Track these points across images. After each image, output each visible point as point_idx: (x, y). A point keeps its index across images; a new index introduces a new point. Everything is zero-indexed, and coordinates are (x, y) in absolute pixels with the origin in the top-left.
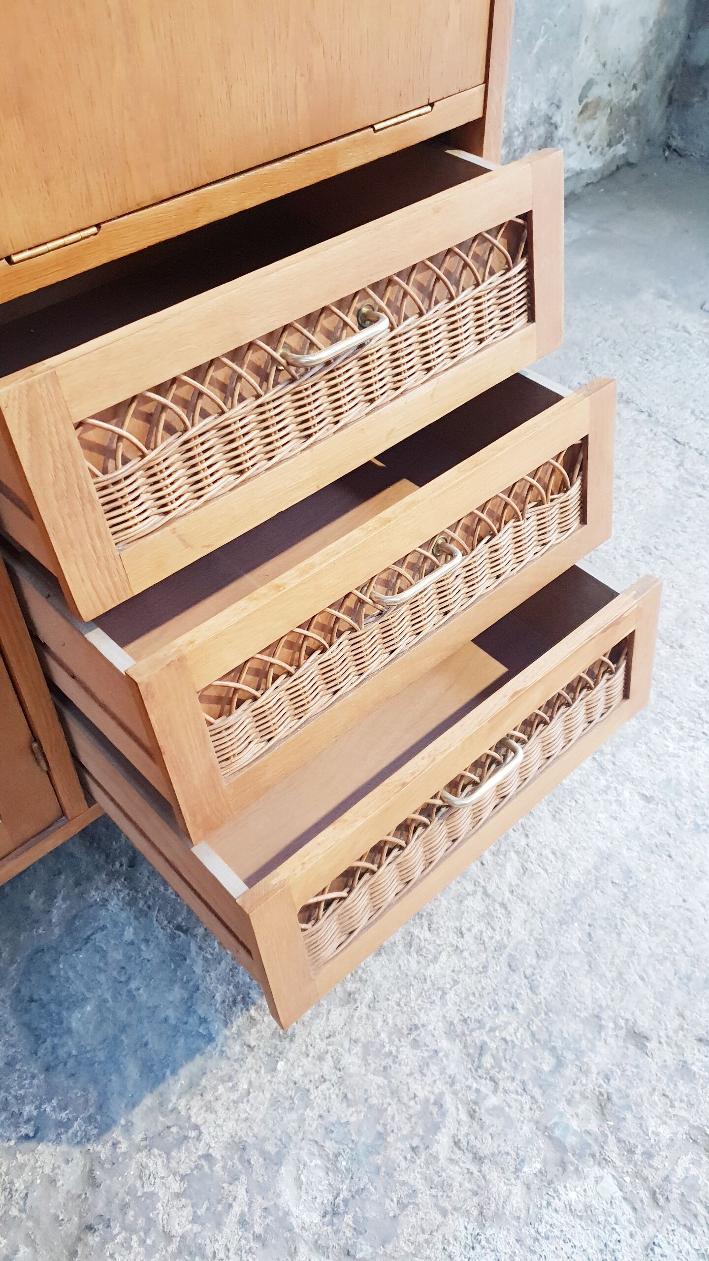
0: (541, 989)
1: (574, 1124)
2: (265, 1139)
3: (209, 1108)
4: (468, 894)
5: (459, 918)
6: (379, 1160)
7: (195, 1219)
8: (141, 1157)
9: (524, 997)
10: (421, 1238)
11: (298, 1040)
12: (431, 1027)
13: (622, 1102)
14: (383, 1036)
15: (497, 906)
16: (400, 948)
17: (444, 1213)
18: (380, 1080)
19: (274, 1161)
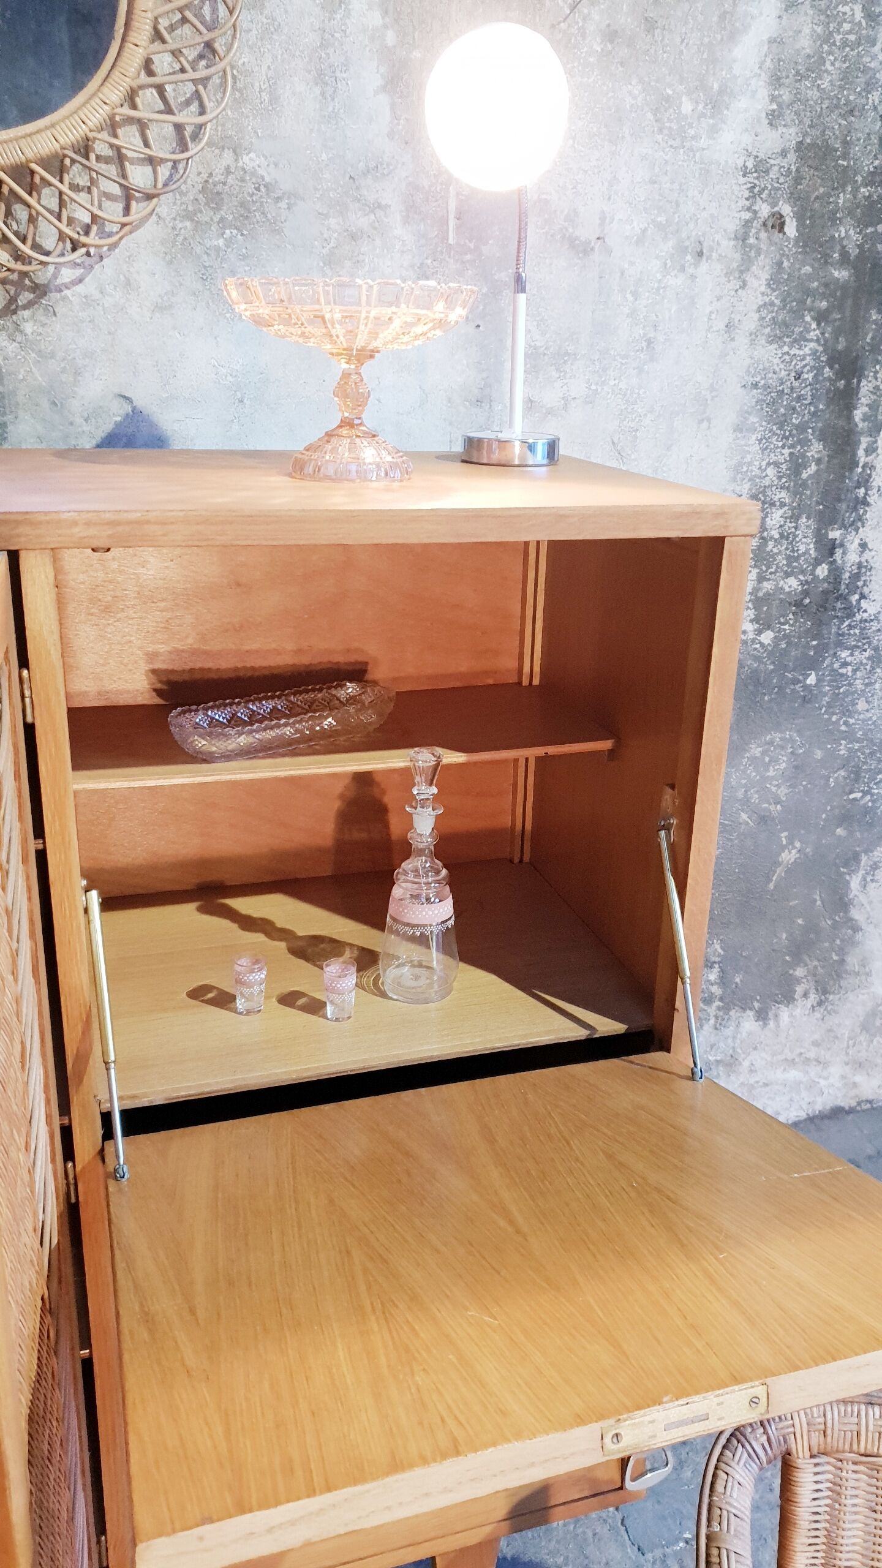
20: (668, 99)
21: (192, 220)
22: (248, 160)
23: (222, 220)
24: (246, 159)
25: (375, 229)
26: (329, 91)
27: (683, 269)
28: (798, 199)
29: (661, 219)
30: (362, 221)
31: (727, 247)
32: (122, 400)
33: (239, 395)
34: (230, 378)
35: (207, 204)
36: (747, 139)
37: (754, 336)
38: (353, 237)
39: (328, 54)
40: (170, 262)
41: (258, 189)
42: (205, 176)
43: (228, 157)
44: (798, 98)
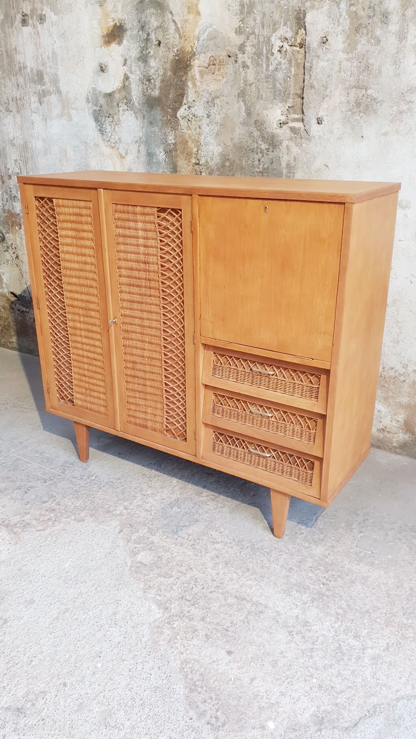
0: (211, 594)
1: (172, 606)
2: (155, 546)
3: (159, 536)
4: (237, 574)
5: (228, 573)
6: (154, 567)
7: (135, 540)
8: (147, 528)
9: (208, 591)
10: (137, 578)
11: (181, 547)
12: (192, 572)
13: (181, 616)
14: (187, 563)
15: (236, 581)
16: (214, 562)
17: (144, 581)
18: (175, 564)
19: (150, 549)
21: (351, 112)
22: (369, 92)
23: (360, 111)
24: (369, 91)
25: (409, 109)
26: (398, 66)
30: (404, 107)
32: (325, 166)
33: (359, 165)
34: (357, 160)
35: (356, 106)
38: (401, 113)
39: (398, 55)
40: (343, 125)
41: (372, 100)
42: (356, 98)
43: (364, 91)
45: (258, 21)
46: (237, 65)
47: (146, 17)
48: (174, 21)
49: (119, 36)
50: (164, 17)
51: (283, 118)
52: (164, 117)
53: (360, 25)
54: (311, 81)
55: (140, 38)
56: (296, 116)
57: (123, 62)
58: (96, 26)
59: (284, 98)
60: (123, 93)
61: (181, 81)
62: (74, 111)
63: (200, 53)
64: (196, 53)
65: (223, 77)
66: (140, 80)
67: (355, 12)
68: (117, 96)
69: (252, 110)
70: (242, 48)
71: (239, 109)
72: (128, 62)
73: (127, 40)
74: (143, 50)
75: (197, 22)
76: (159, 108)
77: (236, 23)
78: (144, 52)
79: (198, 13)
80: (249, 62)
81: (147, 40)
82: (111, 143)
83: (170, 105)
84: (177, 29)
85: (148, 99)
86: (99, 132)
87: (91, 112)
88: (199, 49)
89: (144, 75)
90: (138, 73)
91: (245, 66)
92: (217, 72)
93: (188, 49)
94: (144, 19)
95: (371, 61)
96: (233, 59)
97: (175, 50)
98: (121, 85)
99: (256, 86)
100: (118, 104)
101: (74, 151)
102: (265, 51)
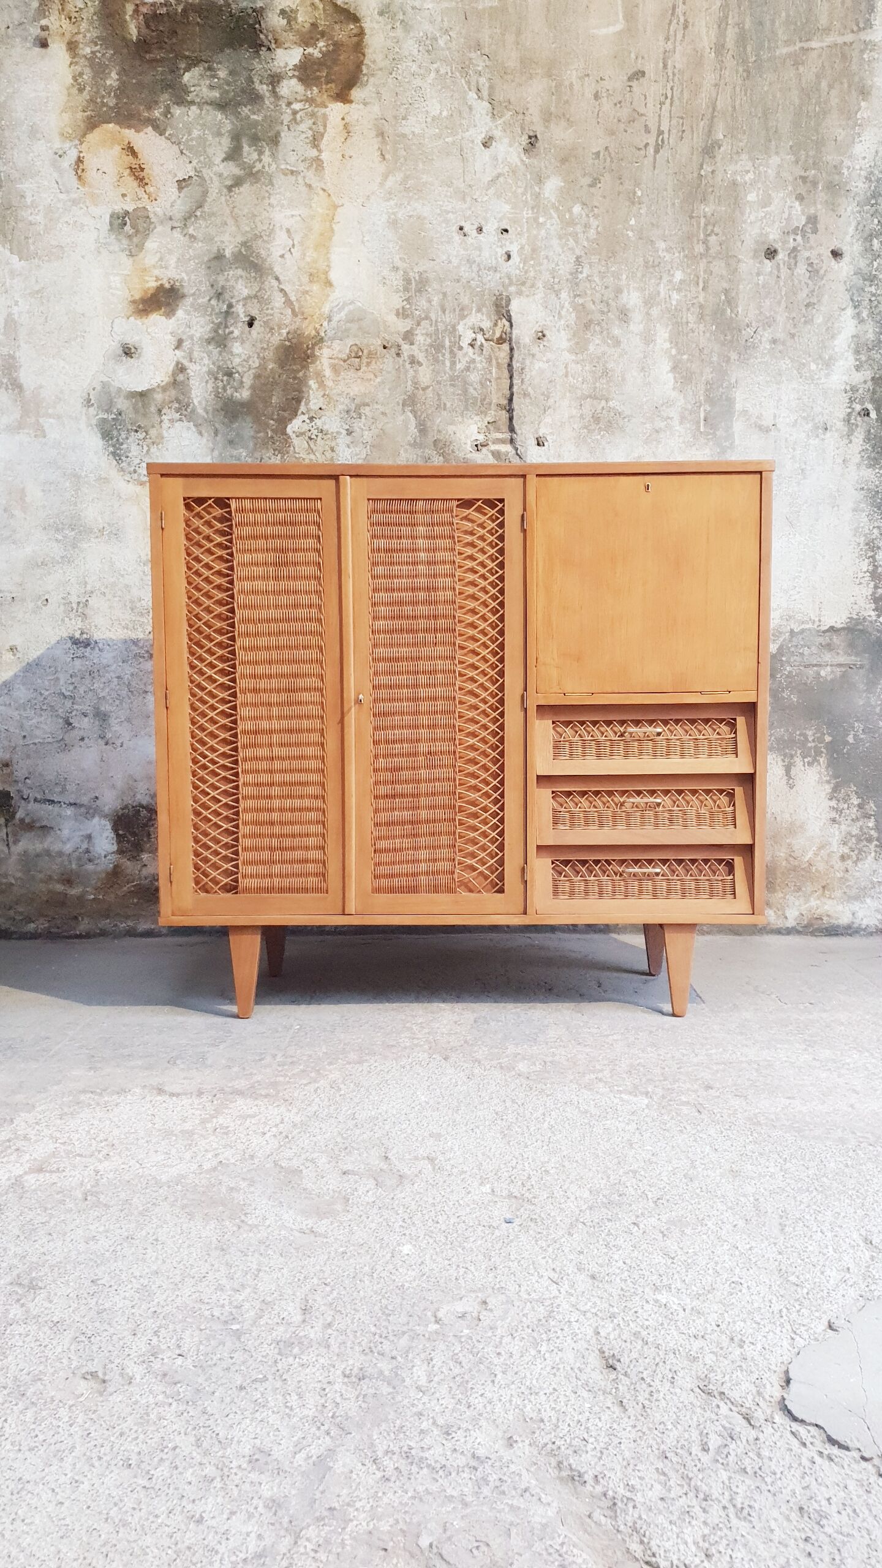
0: (682, 1069)
2: (526, 1056)
4: (684, 1050)
5: (671, 1051)
7: (484, 1058)
8: (482, 1046)
9: (672, 1068)
11: (567, 1049)
12: (622, 1061)
14: (601, 1057)
15: (693, 1054)
16: (636, 1049)
20: (804, 364)
21: (587, 429)
22: (611, 404)
23: (600, 428)
26: (647, 374)
27: (817, 436)
28: (873, 401)
29: (805, 414)
30: (662, 425)
31: (840, 425)
35: (594, 422)
36: (845, 378)
37: (859, 465)
38: (657, 432)
39: (646, 361)
40: (577, 446)
41: (615, 415)
42: (593, 411)
43: (603, 403)
44: (869, 358)
45: (434, 303)
46: (401, 360)
47: (227, 280)
48: (282, 290)
49: (168, 304)
50: (263, 283)
51: (481, 438)
52: (259, 432)
53: (591, 321)
54: (524, 387)
55: (213, 309)
56: (500, 436)
57: (175, 343)
58: (119, 285)
59: (483, 409)
60: (173, 393)
61: (295, 378)
62: (52, 420)
63: (333, 339)
64: (326, 338)
65: (376, 376)
66: (210, 373)
67: (582, 304)
68: (159, 397)
69: (429, 424)
70: (408, 336)
71: (406, 423)
72: (186, 344)
73: (186, 311)
74: (219, 327)
75: (328, 296)
76: (249, 419)
77: (397, 302)
78: (220, 332)
79: (329, 284)
80: (421, 357)
81: (228, 313)
82: (140, 475)
83: (273, 414)
84: (288, 302)
85: (226, 404)
86: (111, 457)
87: (94, 422)
88: (330, 334)
89: (219, 367)
90: (206, 361)
91: (413, 361)
92: (364, 368)
93: (310, 331)
94: (221, 283)
95: (610, 366)
96: (393, 351)
97: (284, 332)
98: (167, 380)
99: (434, 390)
100: (160, 411)
101: (43, 491)
102: (447, 343)
